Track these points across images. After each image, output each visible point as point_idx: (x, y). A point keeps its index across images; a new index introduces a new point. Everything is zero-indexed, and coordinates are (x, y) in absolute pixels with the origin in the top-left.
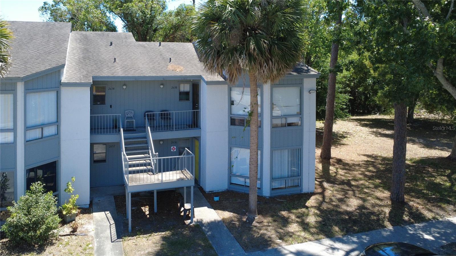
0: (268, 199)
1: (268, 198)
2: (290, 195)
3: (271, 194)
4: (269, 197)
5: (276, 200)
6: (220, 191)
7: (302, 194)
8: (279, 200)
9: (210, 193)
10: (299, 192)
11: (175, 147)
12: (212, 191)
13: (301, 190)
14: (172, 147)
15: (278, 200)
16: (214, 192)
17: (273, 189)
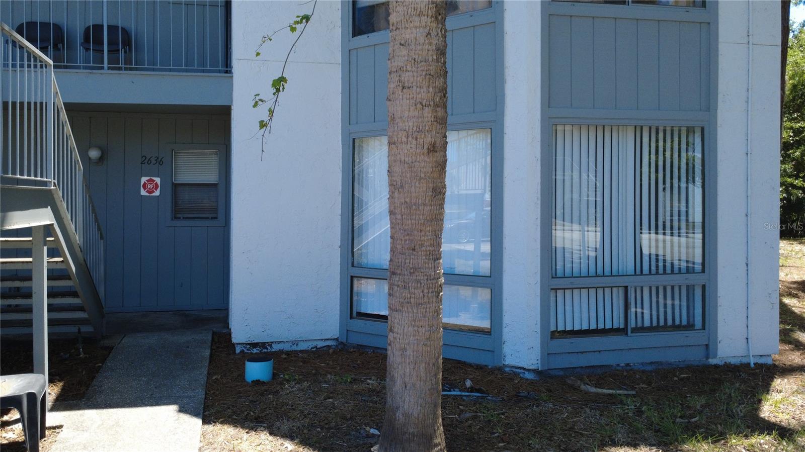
0: (531, 382)
1: (529, 376)
2: (649, 368)
3: (547, 354)
4: (535, 371)
5: (577, 389)
6: (303, 346)
7: (716, 366)
8: (593, 390)
9: (255, 351)
10: (694, 356)
11: (158, 180)
12: (263, 345)
13: (709, 348)
14: (144, 179)
15: (583, 387)
16: (276, 348)
17: (556, 335)
